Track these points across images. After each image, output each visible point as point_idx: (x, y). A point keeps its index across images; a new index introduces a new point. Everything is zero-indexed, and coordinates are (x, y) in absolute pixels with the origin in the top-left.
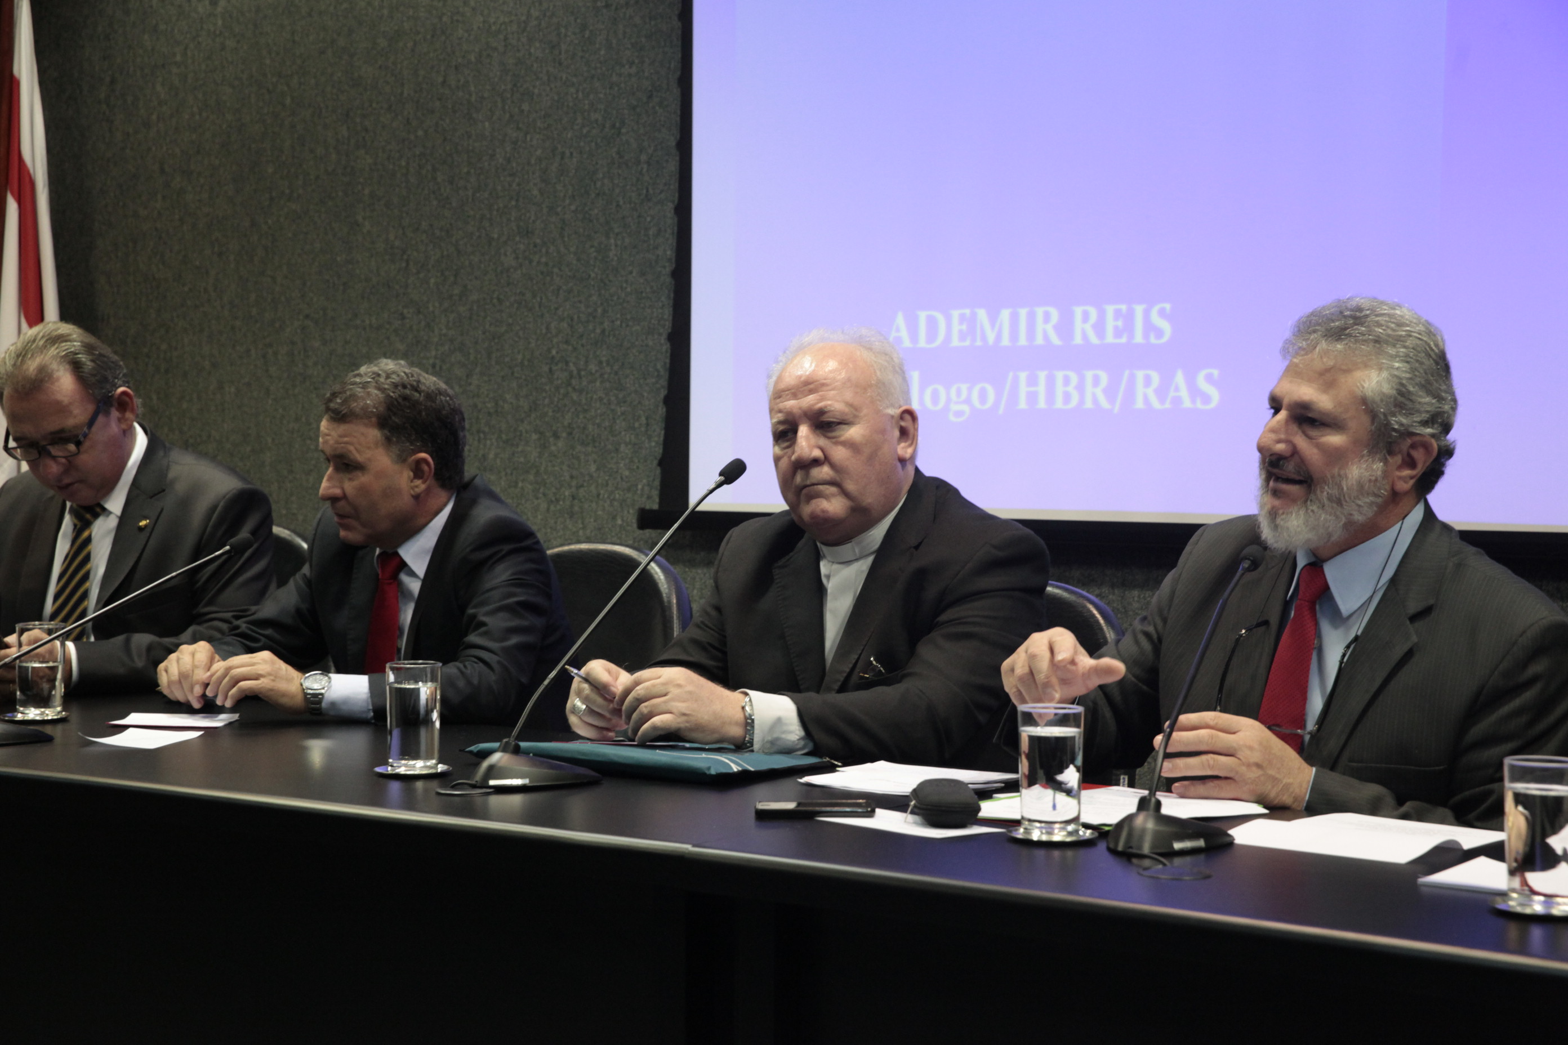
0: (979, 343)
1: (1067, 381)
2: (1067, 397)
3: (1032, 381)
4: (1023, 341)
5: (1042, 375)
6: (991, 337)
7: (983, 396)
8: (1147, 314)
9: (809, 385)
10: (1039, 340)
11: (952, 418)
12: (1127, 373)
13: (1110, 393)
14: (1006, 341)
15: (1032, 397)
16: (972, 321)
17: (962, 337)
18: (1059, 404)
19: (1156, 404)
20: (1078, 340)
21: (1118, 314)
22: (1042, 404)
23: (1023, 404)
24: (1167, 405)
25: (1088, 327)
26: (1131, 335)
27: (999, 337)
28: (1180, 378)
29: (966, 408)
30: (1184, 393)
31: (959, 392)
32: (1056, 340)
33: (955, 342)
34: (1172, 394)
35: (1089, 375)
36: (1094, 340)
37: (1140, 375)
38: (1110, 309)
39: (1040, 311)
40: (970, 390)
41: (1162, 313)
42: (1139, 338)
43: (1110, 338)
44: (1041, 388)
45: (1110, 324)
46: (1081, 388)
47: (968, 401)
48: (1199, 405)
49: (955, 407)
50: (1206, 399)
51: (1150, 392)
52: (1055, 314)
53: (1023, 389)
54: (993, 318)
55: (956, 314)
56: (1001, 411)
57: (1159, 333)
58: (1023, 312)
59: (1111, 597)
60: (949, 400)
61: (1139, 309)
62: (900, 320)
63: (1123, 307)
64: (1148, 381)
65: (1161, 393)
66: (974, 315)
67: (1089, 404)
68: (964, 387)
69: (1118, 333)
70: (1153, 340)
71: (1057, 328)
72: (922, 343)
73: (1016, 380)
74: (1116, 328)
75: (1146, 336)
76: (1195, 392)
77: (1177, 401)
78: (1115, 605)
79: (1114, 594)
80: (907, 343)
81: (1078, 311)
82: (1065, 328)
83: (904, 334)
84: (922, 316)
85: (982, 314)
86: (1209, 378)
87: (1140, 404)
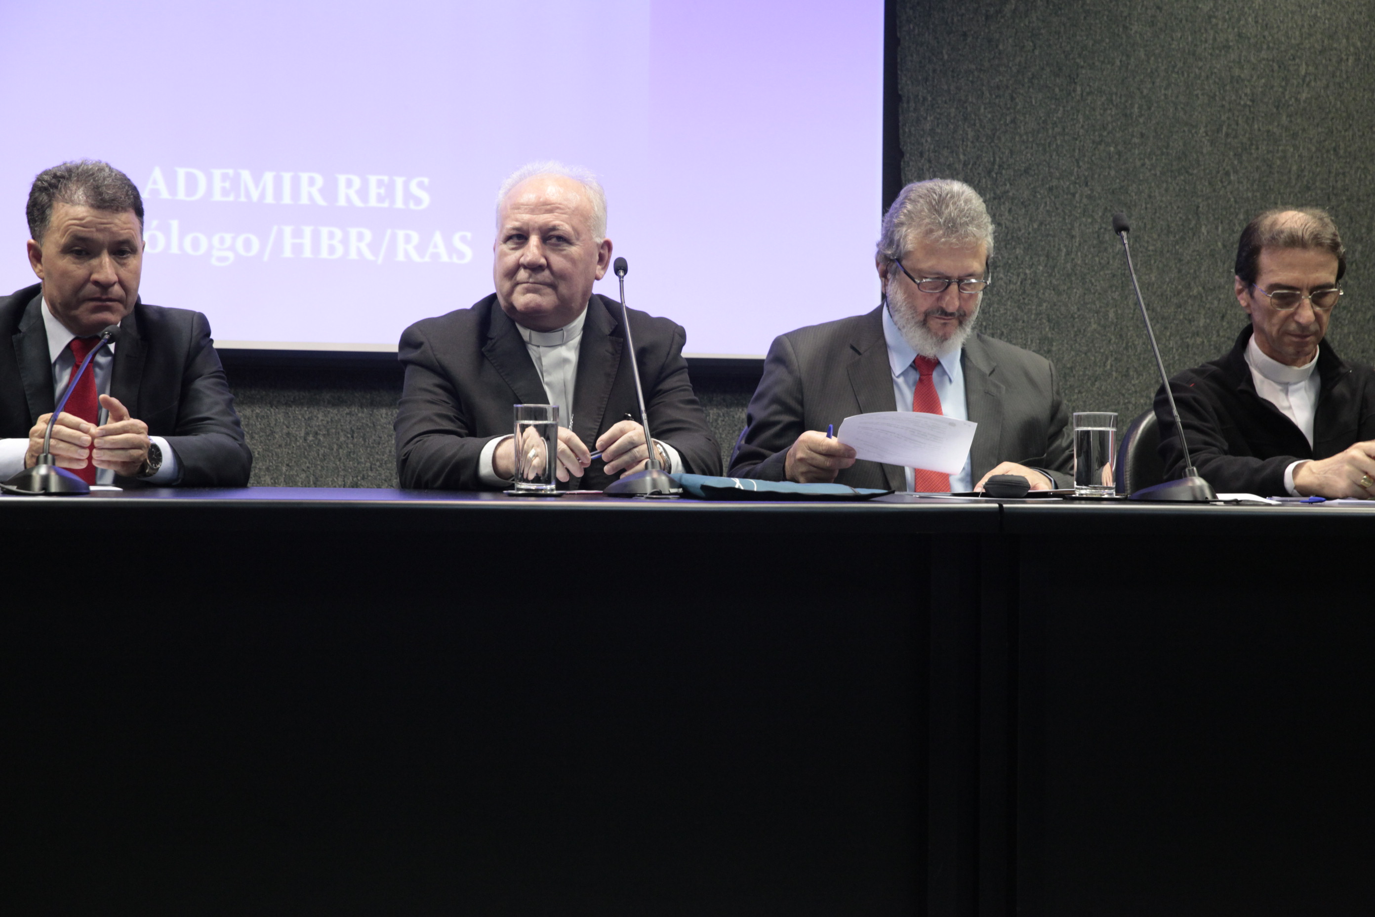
0: (243, 199)
1: (331, 236)
2: (332, 249)
3: (297, 234)
4: (287, 199)
5: (308, 230)
6: (255, 195)
7: (247, 245)
8: (406, 185)
9: (548, 207)
10: (304, 200)
11: (214, 262)
12: (389, 232)
13: (374, 247)
14: (269, 199)
15: (297, 249)
16: (236, 181)
17: (225, 193)
18: (324, 254)
19: (415, 257)
20: (342, 202)
21: (380, 183)
22: (307, 253)
23: (288, 253)
24: (427, 259)
25: (352, 193)
26: (393, 201)
27: (263, 196)
28: (438, 237)
29: (230, 255)
30: (442, 250)
31: (222, 241)
32: (320, 201)
33: (217, 197)
34: (431, 250)
35: (353, 232)
36: (358, 202)
37: (401, 234)
38: (373, 179)
39: (304, 177)
40: (234, 239)
41: (421, 185)
42: (399, 204)
43: (373, 202)
44: (307, 241)
45: (373, 191)
46: (345, 241)
47: (232, 248)
48: (455, 260)
49: (216, 253)
50: (461, 255)
51: (410, 248)
52: (319, 180)
53: (288, 241)
54: (257, 179)
55: (217, 173)
56: (266, 258)
57: (418, 201)
58: (287, 177)
59: (360, 415)
60: (211, 247)
61: (399, 181)
62: (157, 173)
63: (386, 178)
64: (408, 239)
65: (421, 249)
66: (237, 176)
67: (353, 255)
68: (228, 237)
69: (380, 199)
70: (412, 206)
71: (321, 191)
72: (181, 195)
73: (280, 234)
74: (379, 194)
75: (406, 202)
76: (451, 249)
77: (436, 256)
78: (364, 421)
79: (363, 412)
80: (165, 194)
81: (342, 179)
82: (329, 190)
83: (162, 186)
84: (181, 172)
85: (246, 175)
86: (463, 239)
87: (401, 257)
